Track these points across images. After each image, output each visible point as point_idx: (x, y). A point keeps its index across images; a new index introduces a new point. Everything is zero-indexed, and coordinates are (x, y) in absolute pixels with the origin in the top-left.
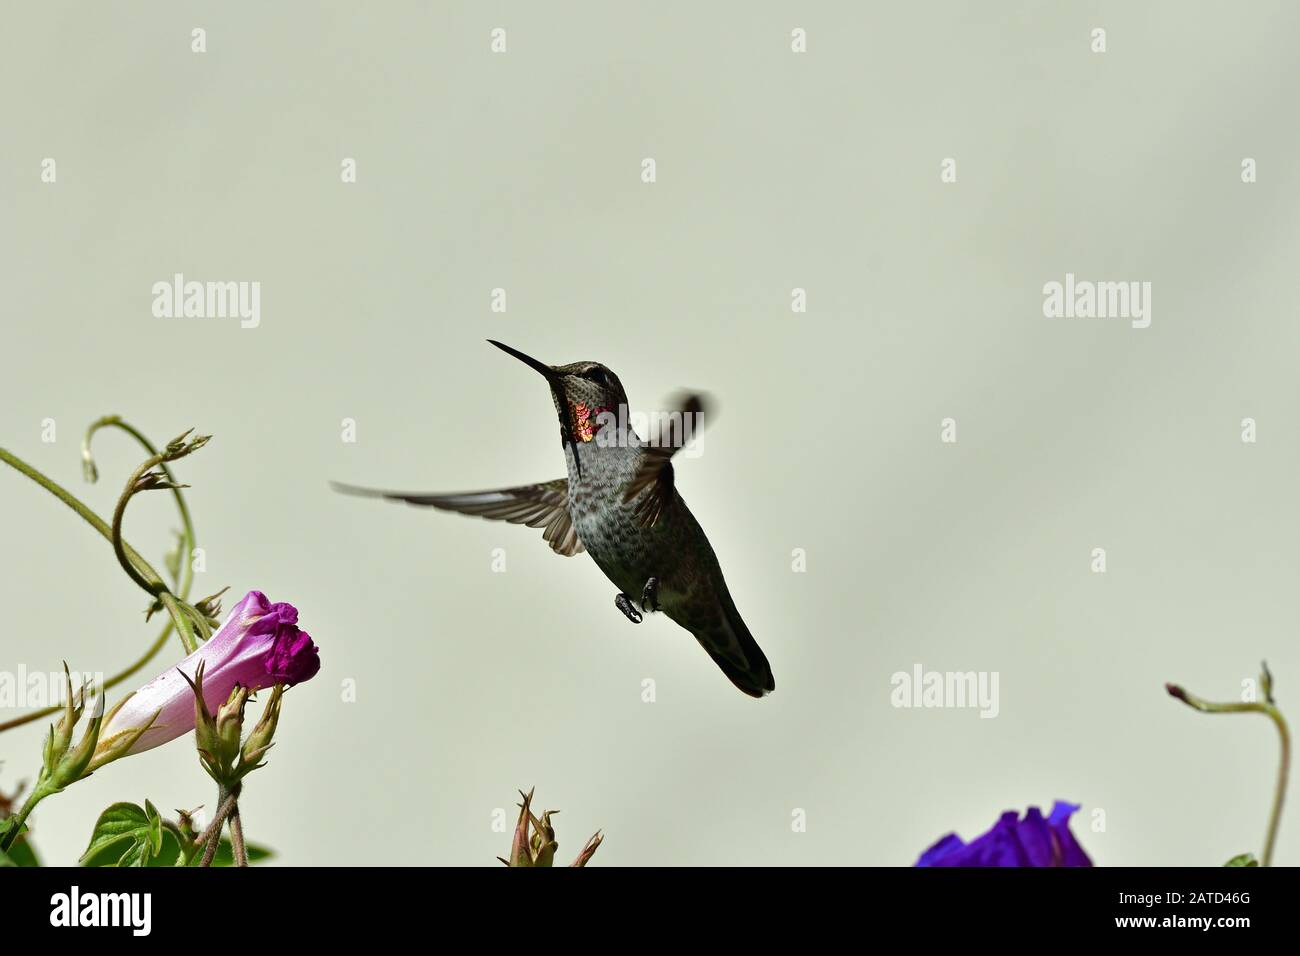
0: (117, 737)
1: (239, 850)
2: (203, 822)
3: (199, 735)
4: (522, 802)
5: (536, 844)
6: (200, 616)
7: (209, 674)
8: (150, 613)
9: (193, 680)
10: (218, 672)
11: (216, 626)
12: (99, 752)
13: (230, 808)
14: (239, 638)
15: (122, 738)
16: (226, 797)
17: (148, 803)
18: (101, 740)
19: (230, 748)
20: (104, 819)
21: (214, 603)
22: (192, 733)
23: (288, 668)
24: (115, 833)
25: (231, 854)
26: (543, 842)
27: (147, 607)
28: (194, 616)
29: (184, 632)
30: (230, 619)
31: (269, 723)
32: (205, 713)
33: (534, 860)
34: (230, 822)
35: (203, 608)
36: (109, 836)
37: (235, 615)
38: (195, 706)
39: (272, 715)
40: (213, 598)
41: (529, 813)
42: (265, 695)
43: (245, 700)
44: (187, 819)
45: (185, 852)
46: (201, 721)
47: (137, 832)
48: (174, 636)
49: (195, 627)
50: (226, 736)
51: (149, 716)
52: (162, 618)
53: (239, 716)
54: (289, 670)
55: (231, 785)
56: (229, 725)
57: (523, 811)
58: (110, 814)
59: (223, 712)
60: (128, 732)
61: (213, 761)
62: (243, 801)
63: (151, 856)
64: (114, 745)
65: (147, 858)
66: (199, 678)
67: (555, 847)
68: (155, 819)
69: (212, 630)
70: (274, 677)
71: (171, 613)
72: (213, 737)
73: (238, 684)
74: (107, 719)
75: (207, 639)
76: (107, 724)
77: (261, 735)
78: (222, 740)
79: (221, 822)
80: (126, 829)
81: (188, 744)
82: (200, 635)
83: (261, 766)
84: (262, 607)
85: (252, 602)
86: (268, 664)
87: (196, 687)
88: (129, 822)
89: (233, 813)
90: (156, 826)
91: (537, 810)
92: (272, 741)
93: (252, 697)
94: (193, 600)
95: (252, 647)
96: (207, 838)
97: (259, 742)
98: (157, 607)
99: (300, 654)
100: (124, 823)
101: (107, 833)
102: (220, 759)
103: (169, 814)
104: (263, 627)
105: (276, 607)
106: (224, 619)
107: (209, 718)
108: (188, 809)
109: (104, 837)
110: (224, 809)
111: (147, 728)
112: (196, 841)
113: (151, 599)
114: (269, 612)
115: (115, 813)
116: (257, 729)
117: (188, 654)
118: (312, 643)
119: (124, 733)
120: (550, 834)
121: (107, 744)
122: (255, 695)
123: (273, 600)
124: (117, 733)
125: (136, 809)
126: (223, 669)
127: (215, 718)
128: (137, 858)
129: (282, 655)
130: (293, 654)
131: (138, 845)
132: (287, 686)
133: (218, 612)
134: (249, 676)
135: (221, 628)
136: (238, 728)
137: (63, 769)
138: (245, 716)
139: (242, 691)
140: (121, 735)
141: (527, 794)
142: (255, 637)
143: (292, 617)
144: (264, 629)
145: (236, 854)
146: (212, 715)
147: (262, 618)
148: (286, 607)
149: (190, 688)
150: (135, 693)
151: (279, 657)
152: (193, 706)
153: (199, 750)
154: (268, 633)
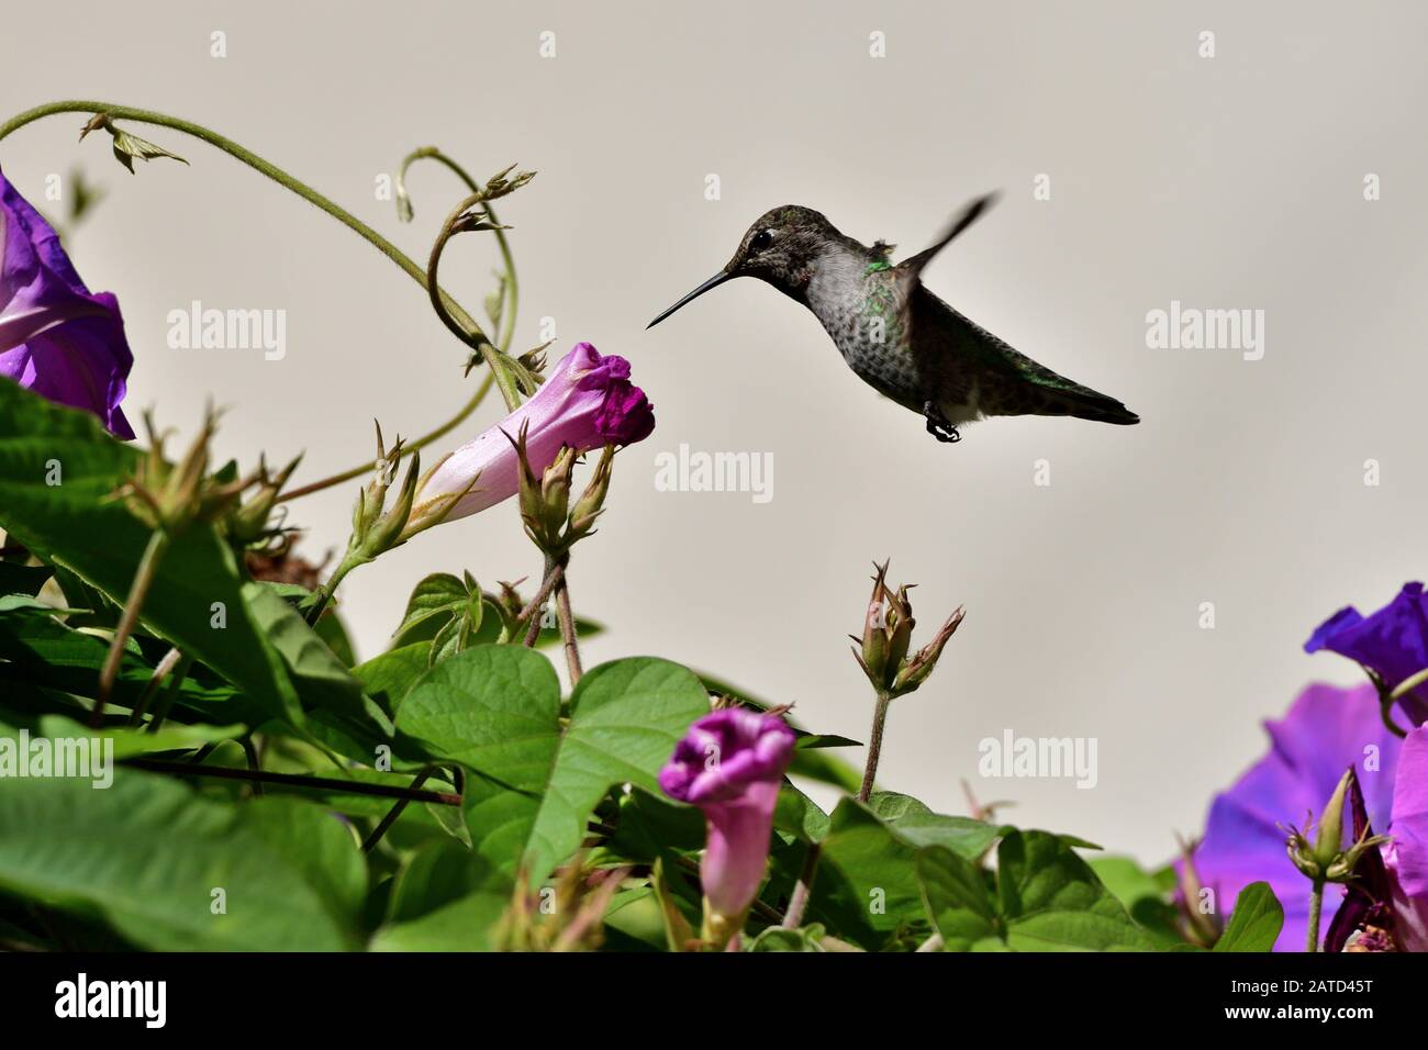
0: (433, 502)
1: (567, 626)
2: (528, 593)
3: (522, 500)
4: (876, 574)
5: (892, 621)
6: (524, 371)
7: (533, 434)
8: (470, 367)
9: (516, 440)
10: (544, 431)
11: (540, 381)
12: (414, 518)
13: (557, 580)
14: (567, 395)
15: (439, 503)
16: (553, 568)
17: (467, 575)
18: (416, 505)
19: (557, 515)
20: (419, 591)
21: (539, 356)
22: (515, 498)
23: (619, 426)
24: (433, 607)
25: (558, 630)
26: (899, 618)
27: (466, 361)
28: (517, 370)
29: (506, 388)
30: (556, 372)
31: (599, 487)
32: (529, 476)
33: (889, 638)
34: (556, 594)
35: (526, 361)
36: (426, 609)
37: (562, 370)
38: (519, 469)
39: (603, 479)
40: (538, 350)
41: (884, 586)
42: (595, 456)
43: (573, 461)
44: (509, 591)
45: (506, 626)
46: (525, 484)
48: (495, 386)
49: (518, 382)
50: (552, 501)
51: (469, 478)
52: (480, 372)
53: (567, 479)
54: (620, 429)
55: (557, 554)
56: (554, 489)
57: (877, 584)
58: (425, 586)
59: (549, 475)
60: (445, 496)
61: (538, 528)
62: (571, 573)
63: (470, 632)
64: (430, 510)
65: (466, 634)
66: (523, 438)
67: (912, 624)
68: (475, 590)
69: (537, 385)
70: (605, 437)
71: (491, 366)
72: (538, 502)
73: (565, 444)
74: (422, 482)
75: (532, 395)
76: (421, 488)
77: (590, 500)
78: (549, 507)
79: (548, 594)
80: (443, 602)
81: (509, 512)
82: (524, 392)
83: (590, 534)
84: (591, 360)
85: (580, 355)
86: (598, 422)
87: (520, 447)
88: (447, 595)
89: (560, 585)
90: (476, 599)
91: (892, 583)
92: (603, 507)
93: (580, 459)
94: (515, 353)
95: (580, 403)
96: (532, 613)
97: (589, 507)
98: (477, 360)
99: (632, 411)
100: (441, 596)
101: (423, 606)
102: (545, 526)
103: (490, 586)
104: (592, 381)
105: (607, 360)
106: (549, 374)
107: (534, 481)
108: (511, 582)
109: (420, 611)
110: (550, 581)
111: (466, 492)
112: (520, 616)
113: (470, 352)
114: (600, 366)
115: (431, 585)
116: (586, 493)
117: (511, 411)
118: (646, 399)
119: (441, 498)
120: (907, 609)
121: (423, 510)
122: (584, 456)
123: (603, 353)
124: (434, 498)
125: (453, 580)
126: (548, 428)
127: (540, 482)
128: (455, 633)
129: (613, 413)
130: (625, 411)
131: (456, 620)
132: (619, 447)
133: (543, 367)
134: (578, 436)
135: (547, 383)
136: (565, 492)
137: (374, 536)
138: (573, 479)
139: (570, 453)
140: (437, 500)
141: (882, 566)
142: (583, 393)
143: (624, 372)
144: (594, 384)
145: (564, 629)
146: (536, 478)
147: (592, 372)
148: (618, 361)
149: (513, 448)
150: (453, 454)
151: (610, 415)
152: (516, 468)
153: (523, 516)
154: (598, 388)
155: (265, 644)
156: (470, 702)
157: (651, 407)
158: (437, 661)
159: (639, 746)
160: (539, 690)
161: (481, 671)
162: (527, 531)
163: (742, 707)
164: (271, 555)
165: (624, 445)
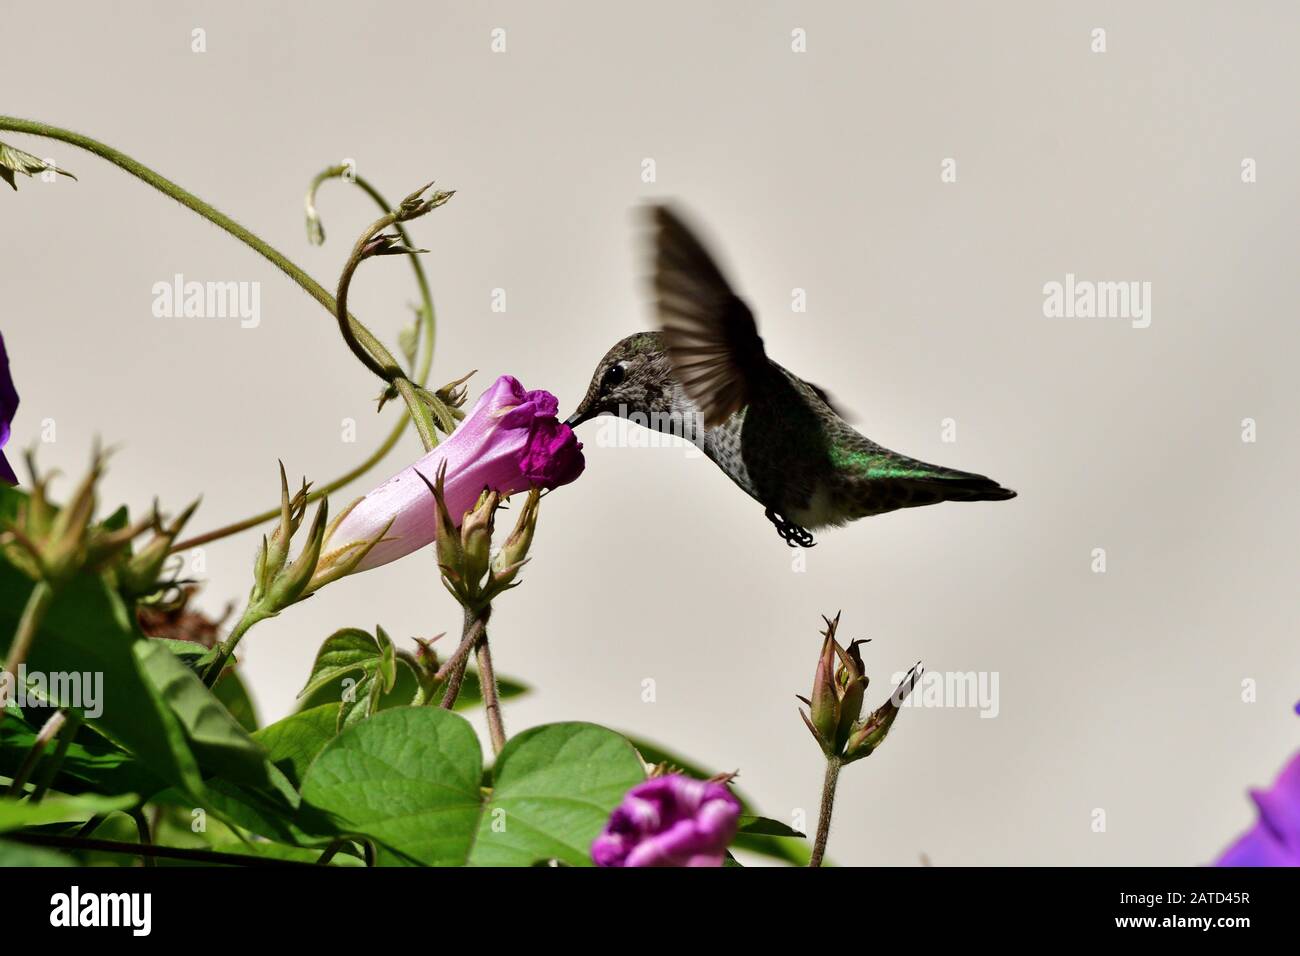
0: (342, 551)
1: (488, 686)
2: (447, 650)
3: (440, 548)
4: (826, 629)
5: (843, 680)
6: (441, 406)
7: (451, 476)
8: (383, 402)
9: (433, 482)
10: (463, 473)
11: (460, 417)
12: (322, 569)
13: (478, 636)
14: (488, 433)
15: (348, 552)
16: (473, 623)
17: (379, 631)
18: (324, 554)
19: (480, 563)
20: (327, 647)
21: (459, 389)
22: (432, 547)
23: (546, 468)
24: (340, 665)
25: (479, 691)
26: (851, 676)
27: (379, 394)
28: (434, 405)
29: (423, 425)
30: (477, 409)
31: (524, 534)
32: (447, 522)
33: (841, 698)
34: (477, 651)
35: (445, 396)
36: (334, 668)
37: (483, 405)
38: (436, 513)
39: (528, 525)
40: (457, 383)
41: (834, 641)
42: (520, 499)
43: (495, 506)
44: (425, 649)
45: (423, 687)
46: (443, 531)
47: (366, 664)
48: (411, 428)
49: (436, 419)
50: (472, 550)
51: (380, 525)
52: (396, 407)
53: (489, 526)
54: (547, 470)
55: (478, 607)
56: (476, 536)
57: (827, 639)
58: (334, 642)
59: (469, 521)
60: (355, 545)
61: (457, 579)
62: (493, 628)
63: (382, 693)
64: (340, 559)
65: (378, 695)
66: (441, 481)
67: (865, 683)
68: (387, 648)
69: (456, 422)
70: (530, 480)
71: (406, 400)
72: (457, 550)
73: (486, 487)
74: (332, 526)
75: (450, 433)
76: (330, 536)
77: (514, 549)
78: (468, 555)
79: (467, 652)
80: (353, 660)
81: (425, 562)
82: (442, 428)
83: (514, 586)
84: (515, 395)
85: (503, 390)
86: (523, 465)
87: (437, 491)
88: (357, 652)
89: (481, 641)
90: (388, 657)
91: (844, 639)
92: (528, 556)
93: (504, 503)
94: (433, 386)
95: (503, 442)
96: (451, 671)
97: (513, 557)
98: (391, 394)
99: (560, 450)
100: (350, 653)
101: (331, 664)
102: (465, 577)
103: (404, 642)
104: (516, 420)
105: (533, 395)
106: (469, 409)
107: (452, 528)
108: (427, 637)
109: (327, 669)
110: (470, 636)
111: (379, 539)
112: (438, 675)
113: (382, 385)
114: (524, 401)
115: (340, 641)
116: (510, 541)
117: (427, 450)
118: (575, 438)
119: (351, 546)
120: (860, 667)
121: (332, 559)
122: (508, 499)
123: (528, 387)
124: (343, 546)
125: (364, 636)
126: (469, 469)
127: (459, 528)
128: (366, 694)
129: (539, 454)
130: (552, 451)
131: (367, 680)
132: (545, 490)
133: (463, 401)
134: (501, 478)
135: (467, 420)
136: (486, 541)
137: (278, 588)
138: (495, 526)
139: (492, 496)
140: (347, 548)
141: (832, 619)
142: (506, 431)
143: (551, 408)
144: (517, 422)
145: (485, 690)
146: (455, 524)
147: (516, 408)
148: (544, 396)
149: (430, 492)
150: (364, 498)
151: (535, 456)
152: (433, 515)
153: (441, 566)
154: (522, 427)
155: (160, 704)
156: (385, 770)
157: (581, 446)
158: (345, 725)
159: (567, 819)
160: (460, 756)
161: (395, 736)
162: (445, 584)
163: (683, 773)
164: (165, 610)
165: (551, 488)
